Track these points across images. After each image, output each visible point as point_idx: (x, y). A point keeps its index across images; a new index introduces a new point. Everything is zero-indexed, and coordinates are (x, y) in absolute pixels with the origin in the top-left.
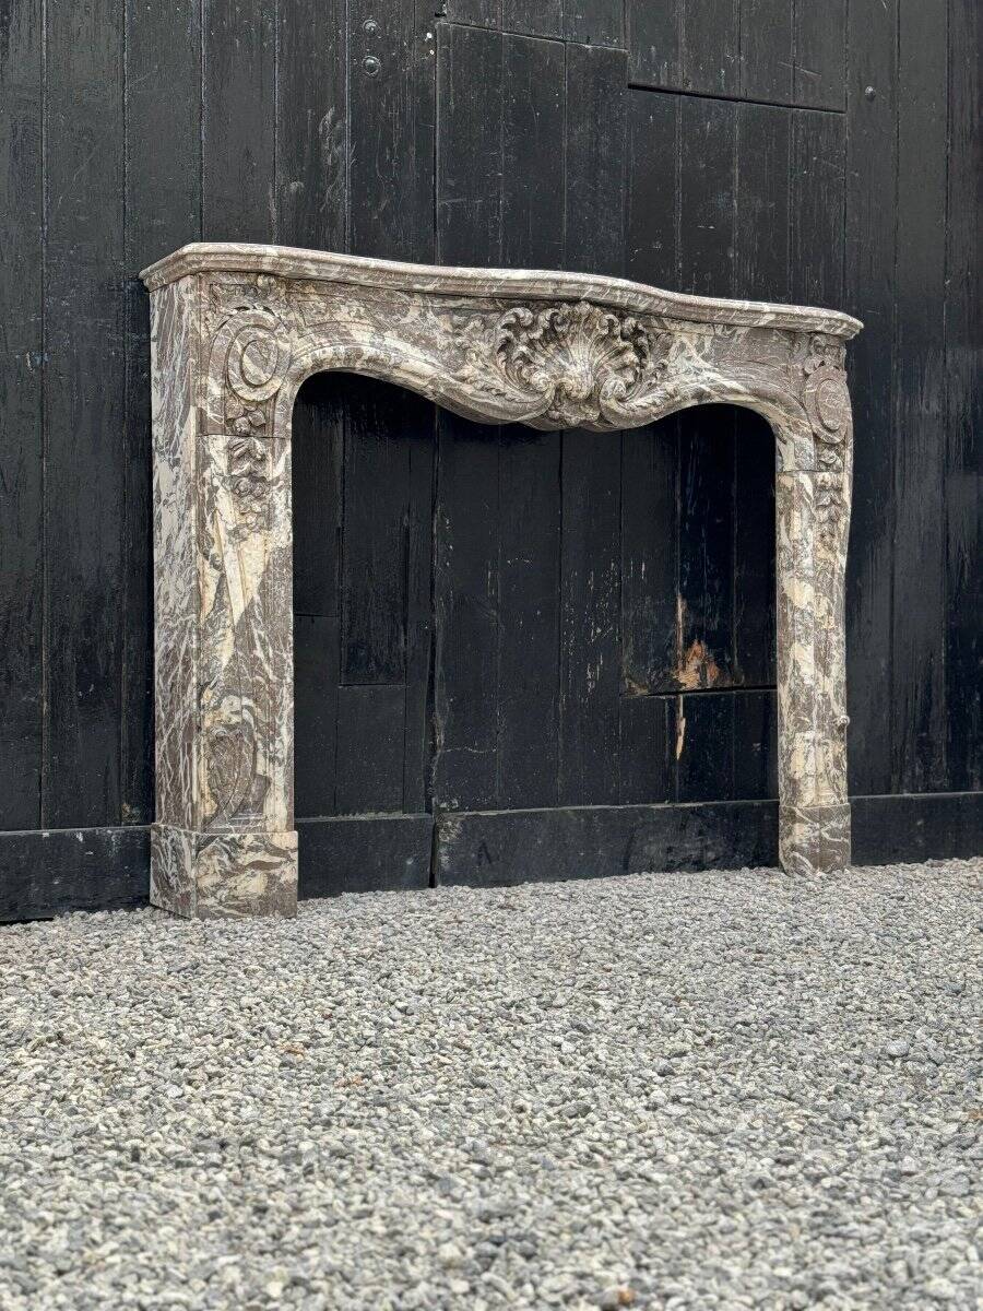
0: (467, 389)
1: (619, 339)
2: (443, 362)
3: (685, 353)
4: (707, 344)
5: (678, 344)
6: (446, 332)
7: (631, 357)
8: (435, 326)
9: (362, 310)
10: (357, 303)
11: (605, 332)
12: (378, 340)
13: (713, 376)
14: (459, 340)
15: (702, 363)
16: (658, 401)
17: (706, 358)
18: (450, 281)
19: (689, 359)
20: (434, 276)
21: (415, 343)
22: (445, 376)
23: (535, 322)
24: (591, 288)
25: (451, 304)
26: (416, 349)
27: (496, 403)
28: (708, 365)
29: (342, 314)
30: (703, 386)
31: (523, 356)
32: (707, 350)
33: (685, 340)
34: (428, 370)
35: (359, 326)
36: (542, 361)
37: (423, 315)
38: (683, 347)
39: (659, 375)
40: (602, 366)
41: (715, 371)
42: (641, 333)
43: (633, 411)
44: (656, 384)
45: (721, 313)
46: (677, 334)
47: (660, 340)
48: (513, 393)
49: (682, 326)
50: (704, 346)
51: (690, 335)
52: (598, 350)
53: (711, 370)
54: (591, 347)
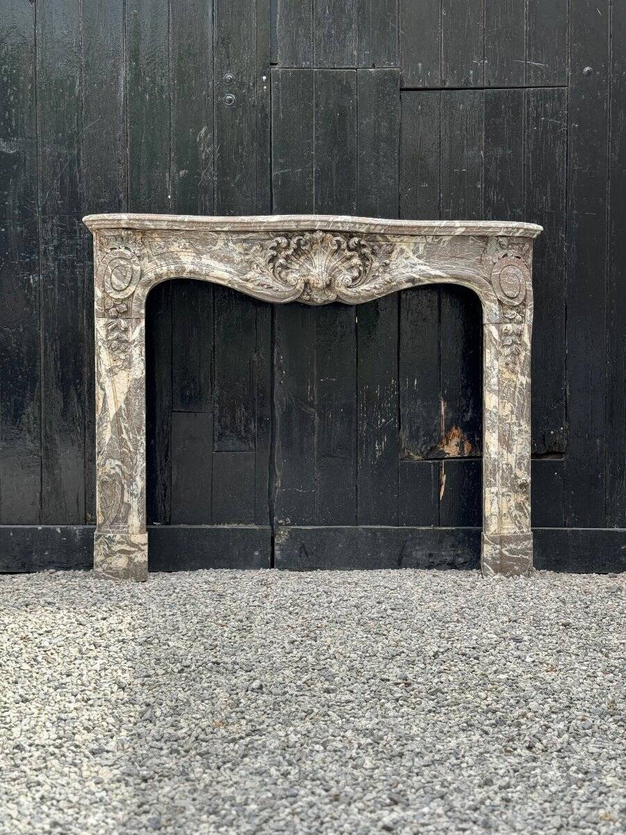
0: (250, 285)
1: (346, 251)
2: (237, 271)
3: (404, 255)
4: (421, 248)
5: (398, 250)
6: (241, 253)
7: (356, 261)
8: (234, 250)
9: (187, 244)
10: (184, 241)
11: (336, 248)
12: (197, 261)
13: (423, 268)
14: (247, 257)
15: (417, 260)
16: (377, 286)
17: (419, 257)
18: (236, 225)
19: (407, 258)
20: (227, 223)
21: (221, 261)
22: (236, 279)
23: (289, 244)
24: (319, 224)
25: (243, 237)
26: (221, 264)
27: (268, 293)
28: (421, 261)
29: (174, 248)
30: (414, 275)
31: (281, 265)
32: (420, 252)
33: (404, 247)
34: (226, 276)
35: (186, 253)
36: (297, 267)
37: (226, 244)
38: (402, 251)
39: (381, 270)
40: (337, 267)
41: (425, 265)
42: (364, 246)
43: (359, 293)
44: (378, 276)
45: (426, 230)
46: (398, 244)
47: (383, 248)
48: (278, 287)
49: (402, 239)
50: (419, 250)
51: (408, 243)
52: (334, 258)
53: (422, 265)
54: (327, 257)
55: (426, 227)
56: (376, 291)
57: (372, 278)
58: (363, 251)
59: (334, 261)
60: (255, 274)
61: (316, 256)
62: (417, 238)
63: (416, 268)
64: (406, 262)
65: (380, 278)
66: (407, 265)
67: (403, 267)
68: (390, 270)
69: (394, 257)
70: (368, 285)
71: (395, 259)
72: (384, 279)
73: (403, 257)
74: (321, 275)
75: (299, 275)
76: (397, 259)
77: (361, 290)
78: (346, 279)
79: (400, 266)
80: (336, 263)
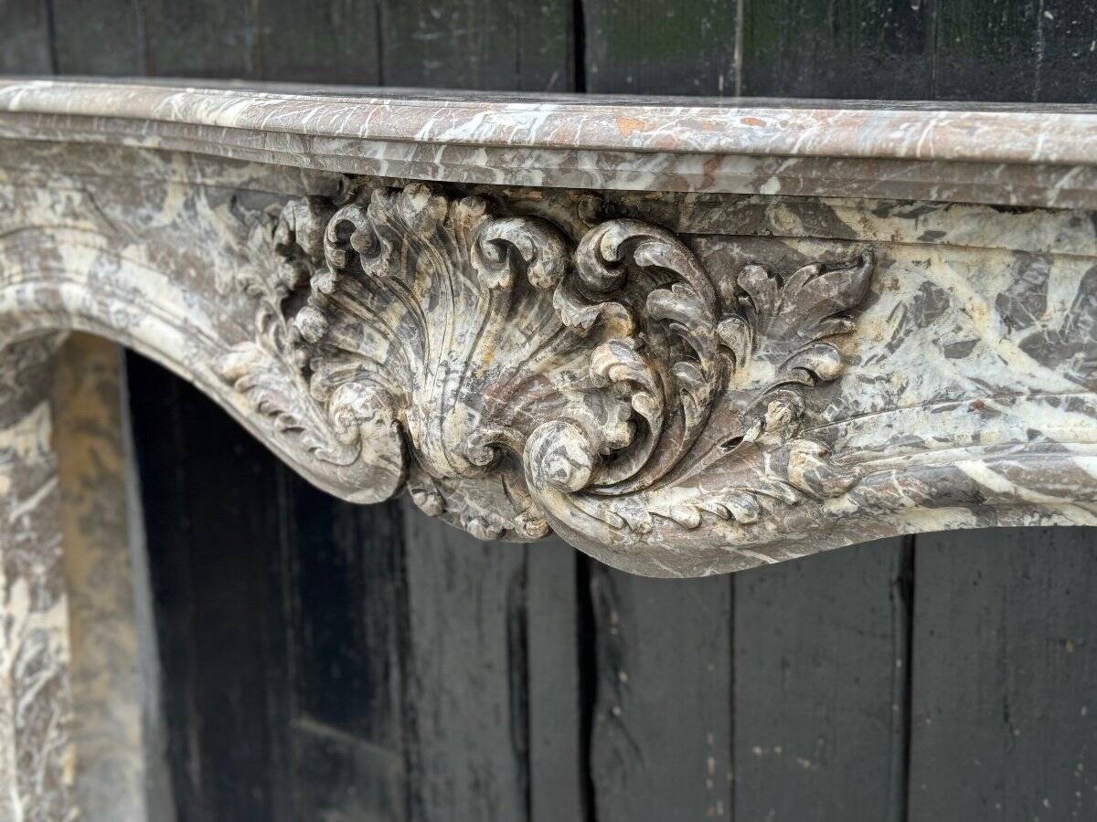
0: (238, 399)
1: (562, 299)
3: (943, 329)
4: (1062, 293)
6: (229, 250)
8: (211, 233)
11: (506, 277)
12: (106, 269)
14: (244, 272)
15: (1023, 369)
17: (1040, 350)
19: (959, 350)
21: (178, 276)
26: (176, 291)
28: (1053, 379)
29: (42, 210)
32: (1054, 318)
33: (945, 273)
35: (79, 236)
37: (189, 206)
38: (931, 304)
39: (776, 412)
40: (539, 377)
43: (637, 531)
44: (758, 446)
45: (1065, 182)
46: (904, 256)
47: (795, 285)
48: (317, 432)
49: (933, 225)
50: (1043, 301)
51: (972, 257)
52: (522, 328)
53: (1054, 402)
54: (485, 322)
55: (1062, 167)
56: (732, 535)
57: (720, 452)
58: (655, 305)
59: (524, 345)
60: (261, 353)
61: (438, 309)
62: (1036, 227)
63: (1007, 419)
64: (949, 371)
65: (768, 458)
66: (952, 395)
67: (926, 404)
68: (838, 419)
69: (877, 339)
70: (693, 493)
71: (880, 349)
72: (784, 472)
73: (935, 342)
74: (437, 421)
75: (369, 397)
76: (891, 347)
77: (649, 519)
78: (556, 452)
79: (910, 396)
80: (528, 355)
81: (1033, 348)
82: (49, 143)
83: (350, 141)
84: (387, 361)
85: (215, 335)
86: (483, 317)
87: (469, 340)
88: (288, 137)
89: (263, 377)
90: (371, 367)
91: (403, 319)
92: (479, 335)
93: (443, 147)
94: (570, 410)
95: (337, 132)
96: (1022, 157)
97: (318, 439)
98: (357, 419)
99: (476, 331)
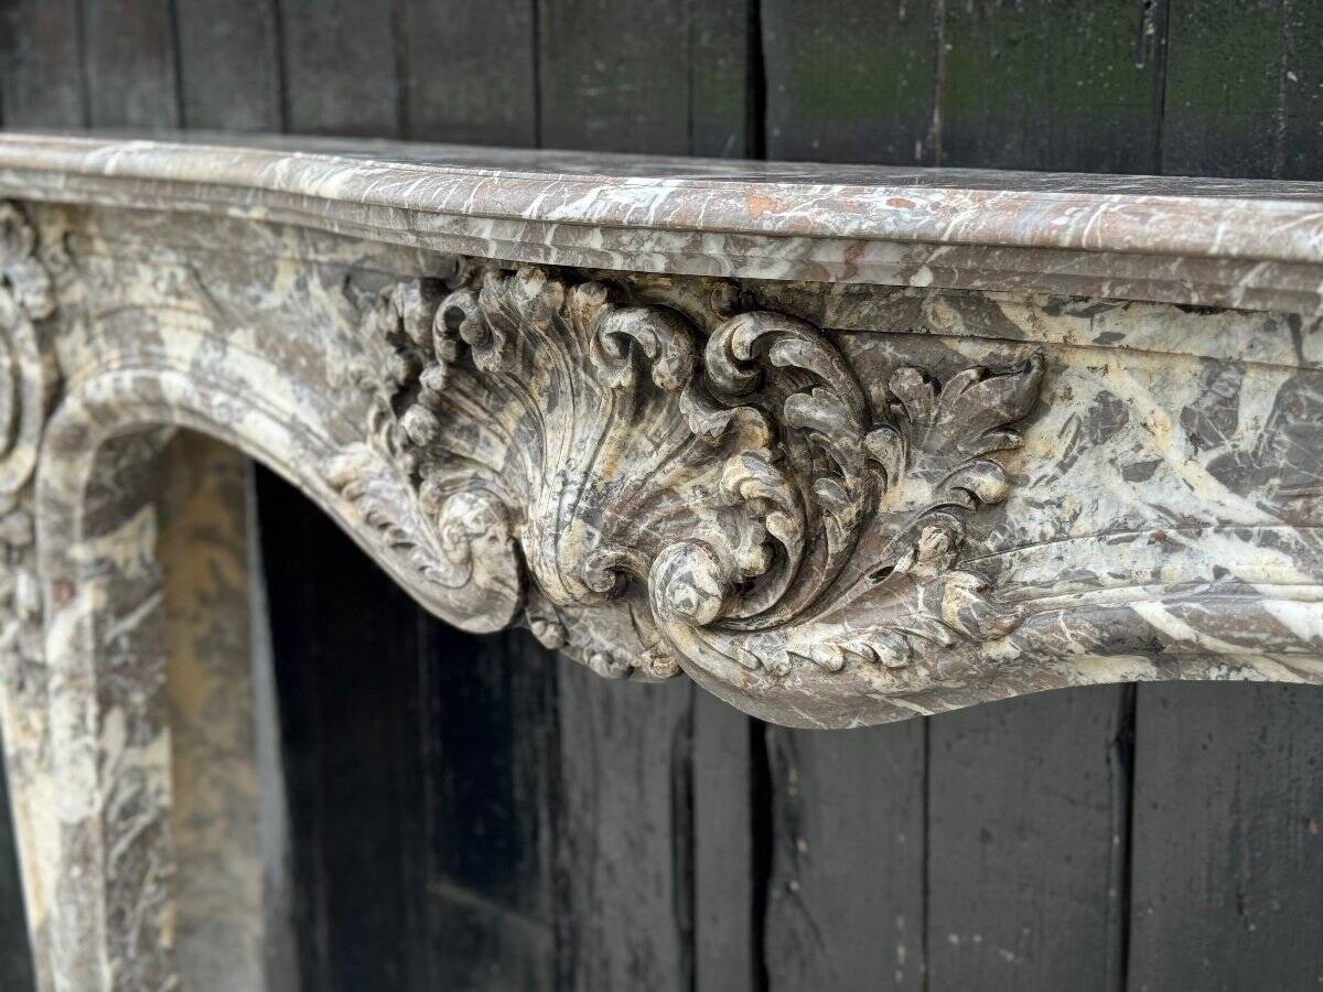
1: (689, 403)
3: (1121, 447)
4: (1255, 410)
5: (1082, 403)
6: (342, 337)
8: (323, 318)
9: (181, 274)
10: (171, 257)
12: (212, 355)
14: (356, 362)
15: (1210, 497)
17: (1230, 473)
19: (1140, 472)
21: (287, 367)
26: (285, 383)
28: (1243, 508)
29: (144, 288)
30: (1164, 610)
32: (1246, 437)
33: (1124, 382)
35: (182, 318)
37: (301, 286)
38: (1108, 418)
39: (930, 540)
40: (669, 491)
41: (1269, 540)
42: (800, 377)
43: (773, 673)
44: (911, 578)
45: (1250, 279)
46: (1079, 361)
47: (954, 390)
48: (429, 549)
49: (1110, 327)
50: (1234, 416)
51: (1154, 364)
52: (649, 434)
53: (1245, 536)
54: (608, 426)
55: (1246, 262)
56: (880, 681)
57: (868, 584)
58: (794, 411)
59: (651, 454)
60: (371, 455)
61: (558, 411)
62: (1225, 331)
63: (1192, 554)
64: (1129, 496)
65: (921, 593)
66: (1131, 524)
67: (1101, 535)
68: (1002, 549)
69: (1048, 456)
70: (837, 630)
71: (1050, 469)
72: (938, 609)
73: (1112, 461)
74: (551, 540)
75: (481, 510)
76: (1063, 467)
77: (786, 659)
78: (681, 579)
79: (1083, 524)
80: (655, 465)
81: (1221, 470)
82: (151, 213)
83: (456, 217)
84: (504, 469)
85: (325, 434)
86: (605, 421)
87: (589, 447)
88: (391, 211)
89: (374, 484)
90: (487, 475)
91: (521, 420)
92: (601, 441)
93: (555, 226)
94: (701, 531)
95: (440, 207)
96: (1199, 250)
97: (430, 557)
98: (466, 535)
99: (597, 437)
